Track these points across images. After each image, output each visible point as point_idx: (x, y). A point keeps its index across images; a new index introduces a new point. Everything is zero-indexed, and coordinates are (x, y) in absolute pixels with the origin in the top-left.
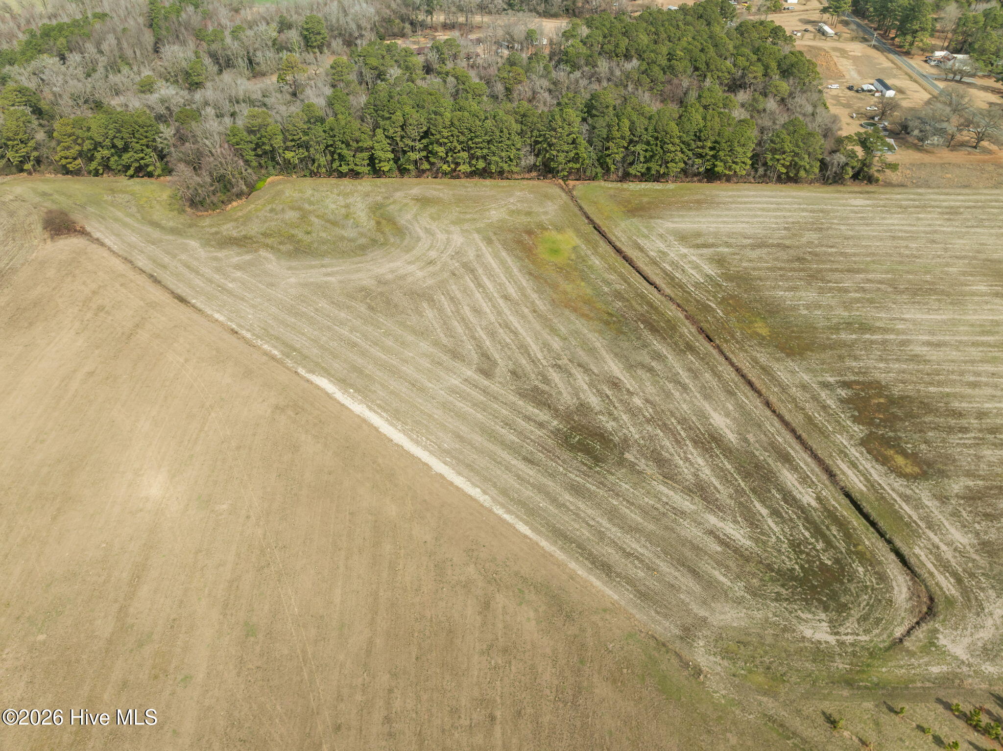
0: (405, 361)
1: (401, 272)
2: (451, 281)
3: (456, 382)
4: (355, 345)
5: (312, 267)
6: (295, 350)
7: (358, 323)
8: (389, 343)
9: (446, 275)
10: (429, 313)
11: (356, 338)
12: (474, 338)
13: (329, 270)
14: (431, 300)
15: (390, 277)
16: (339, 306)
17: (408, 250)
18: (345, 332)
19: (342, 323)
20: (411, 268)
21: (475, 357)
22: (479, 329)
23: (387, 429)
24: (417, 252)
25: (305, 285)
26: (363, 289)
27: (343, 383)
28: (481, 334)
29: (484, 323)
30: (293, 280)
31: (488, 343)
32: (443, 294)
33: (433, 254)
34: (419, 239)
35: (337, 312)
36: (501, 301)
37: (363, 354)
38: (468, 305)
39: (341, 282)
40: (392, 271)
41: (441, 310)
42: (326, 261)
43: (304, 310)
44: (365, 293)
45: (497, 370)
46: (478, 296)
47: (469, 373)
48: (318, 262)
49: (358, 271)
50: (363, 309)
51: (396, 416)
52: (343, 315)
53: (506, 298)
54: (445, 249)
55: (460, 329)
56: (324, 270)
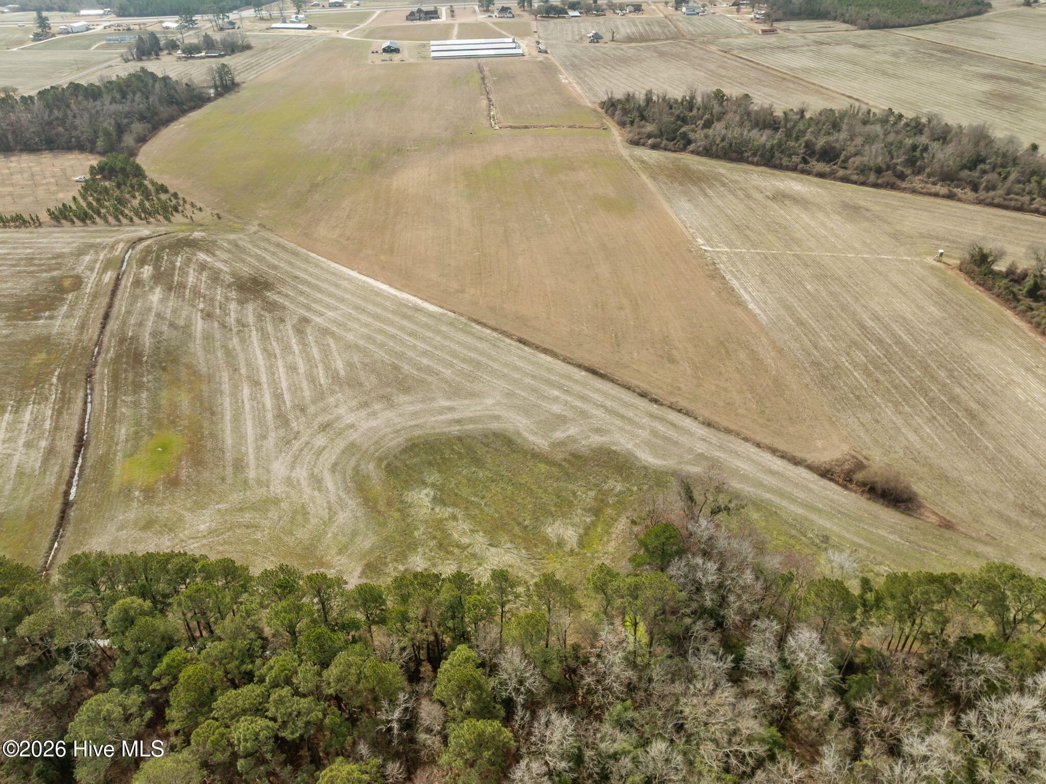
0: (367, 325)
1: (363, 413)
2: (308, 401)
3: (330, 313)
4: (410, 335)
5: (471, 420)
6: (462, 329)
7: (410, 354)
8: (380, 338)
9: (312, 409)
10: (340, 365)
11: (411, 340)
12: (305, 345)
13: (449, 416)
14: (335, 377)
15: (378, 406)
16: (429, 370)
17: (352, 448)
18: (421, 345)
19: (424, 353)
20: (350, 419)
21: (309, 331)
22: (297, 352)
23: (385, 287)
24: (340, 444)
25: (472, 395)
26: (407, 390)
27: (417, 309)
28: (296, 348)
29: (290, 358)
30: (489, 402)
31: (294, 341)
32: (321, 385)
33: (320, 440)
34: (334, 468)
35: (431, 364)
36: (264, 379)
37: (402, 328)
38: (299, 374)
39: (433, 399)
40: (374, 414)
41: (327, 368)
42: (455, 429)
43: (464, 366)
44: (404, 385)
45: (295, 321)
46: (284, 385)
47: (319, 320)
48: (465, 427)
49: (415, 414)
50: (406, 368)
51: (378, 293)
52: (425, 361)
53: (256, 383)
54: (302, 450)
55: (315, 352)
56: (456, 416)
